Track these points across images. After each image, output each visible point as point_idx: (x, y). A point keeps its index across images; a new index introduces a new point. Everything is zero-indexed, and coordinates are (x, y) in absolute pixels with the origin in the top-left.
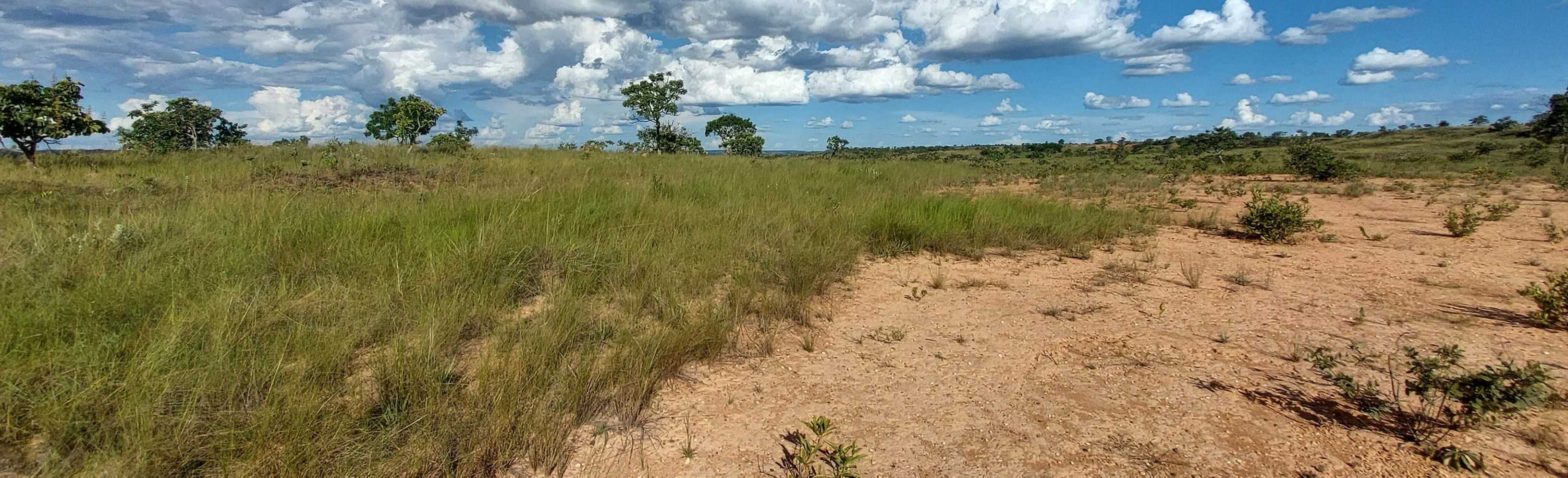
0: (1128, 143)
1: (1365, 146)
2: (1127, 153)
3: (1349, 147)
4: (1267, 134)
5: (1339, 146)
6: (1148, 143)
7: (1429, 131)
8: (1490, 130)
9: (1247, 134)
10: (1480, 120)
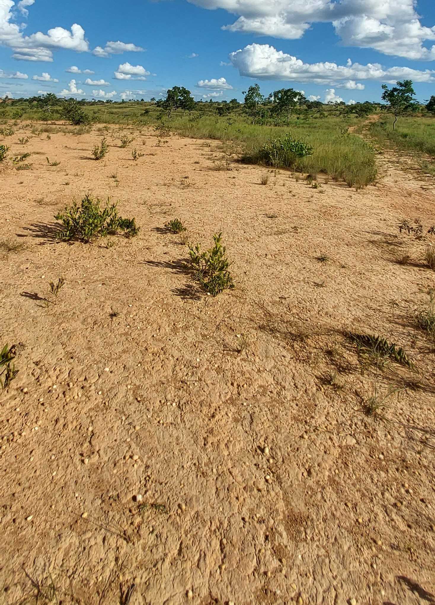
0: (10, 99)
1: (116, 108)
2: (7, 105)
3: (110, 108)
4: (79, 99)
5: (106, 107)
6: (21, 100)
7: (138, 103)
8: (156, 104)
9: (71, 99)
10: (153, 99)
